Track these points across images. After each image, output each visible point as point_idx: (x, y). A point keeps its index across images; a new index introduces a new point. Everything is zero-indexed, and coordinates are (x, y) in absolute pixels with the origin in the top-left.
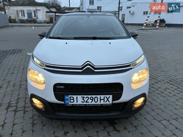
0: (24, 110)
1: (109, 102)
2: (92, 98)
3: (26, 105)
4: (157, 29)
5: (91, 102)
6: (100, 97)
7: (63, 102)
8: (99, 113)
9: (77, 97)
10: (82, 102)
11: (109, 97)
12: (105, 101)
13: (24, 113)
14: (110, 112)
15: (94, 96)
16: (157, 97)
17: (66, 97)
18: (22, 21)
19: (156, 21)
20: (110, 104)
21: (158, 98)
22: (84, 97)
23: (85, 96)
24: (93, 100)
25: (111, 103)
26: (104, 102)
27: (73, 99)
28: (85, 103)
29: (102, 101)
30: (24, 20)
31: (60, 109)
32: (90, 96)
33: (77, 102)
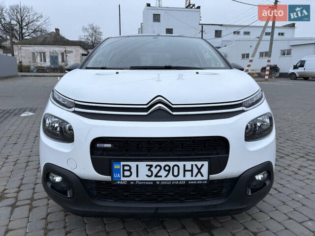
0: (30, 204)
1: (202, 176)
2: (167, 168)
3: (35, 195)
4: (267, 80)
5: (166, 176)
6: (184, 165)
7: (108, 178)
8: (181, 202)
9: (137, 166)
10: (147, 176)
11: (202, 165)
12: (194, 175)
13: (30, 210)
14: (205, 200)
15: (171, 164)
16: (288, 181)
17: (116, 167)
18: (41, 70)
19: (264, 69)
20: (205, 180)
21: (290, 183)
22: (151, 166)
23: (154, 164)
24: (169, 171)
25: (207, 179)
26: (192, 176)
27: (130, 170)
28: (153, 178)
29: (188, 174)
30: (43, 67)
31: (103, 193)
32: (163, 164)
33: (137, 176)
